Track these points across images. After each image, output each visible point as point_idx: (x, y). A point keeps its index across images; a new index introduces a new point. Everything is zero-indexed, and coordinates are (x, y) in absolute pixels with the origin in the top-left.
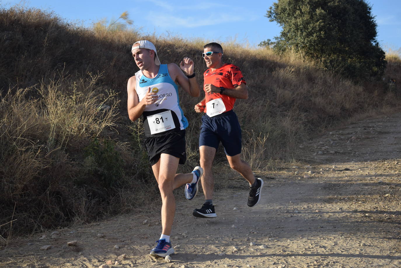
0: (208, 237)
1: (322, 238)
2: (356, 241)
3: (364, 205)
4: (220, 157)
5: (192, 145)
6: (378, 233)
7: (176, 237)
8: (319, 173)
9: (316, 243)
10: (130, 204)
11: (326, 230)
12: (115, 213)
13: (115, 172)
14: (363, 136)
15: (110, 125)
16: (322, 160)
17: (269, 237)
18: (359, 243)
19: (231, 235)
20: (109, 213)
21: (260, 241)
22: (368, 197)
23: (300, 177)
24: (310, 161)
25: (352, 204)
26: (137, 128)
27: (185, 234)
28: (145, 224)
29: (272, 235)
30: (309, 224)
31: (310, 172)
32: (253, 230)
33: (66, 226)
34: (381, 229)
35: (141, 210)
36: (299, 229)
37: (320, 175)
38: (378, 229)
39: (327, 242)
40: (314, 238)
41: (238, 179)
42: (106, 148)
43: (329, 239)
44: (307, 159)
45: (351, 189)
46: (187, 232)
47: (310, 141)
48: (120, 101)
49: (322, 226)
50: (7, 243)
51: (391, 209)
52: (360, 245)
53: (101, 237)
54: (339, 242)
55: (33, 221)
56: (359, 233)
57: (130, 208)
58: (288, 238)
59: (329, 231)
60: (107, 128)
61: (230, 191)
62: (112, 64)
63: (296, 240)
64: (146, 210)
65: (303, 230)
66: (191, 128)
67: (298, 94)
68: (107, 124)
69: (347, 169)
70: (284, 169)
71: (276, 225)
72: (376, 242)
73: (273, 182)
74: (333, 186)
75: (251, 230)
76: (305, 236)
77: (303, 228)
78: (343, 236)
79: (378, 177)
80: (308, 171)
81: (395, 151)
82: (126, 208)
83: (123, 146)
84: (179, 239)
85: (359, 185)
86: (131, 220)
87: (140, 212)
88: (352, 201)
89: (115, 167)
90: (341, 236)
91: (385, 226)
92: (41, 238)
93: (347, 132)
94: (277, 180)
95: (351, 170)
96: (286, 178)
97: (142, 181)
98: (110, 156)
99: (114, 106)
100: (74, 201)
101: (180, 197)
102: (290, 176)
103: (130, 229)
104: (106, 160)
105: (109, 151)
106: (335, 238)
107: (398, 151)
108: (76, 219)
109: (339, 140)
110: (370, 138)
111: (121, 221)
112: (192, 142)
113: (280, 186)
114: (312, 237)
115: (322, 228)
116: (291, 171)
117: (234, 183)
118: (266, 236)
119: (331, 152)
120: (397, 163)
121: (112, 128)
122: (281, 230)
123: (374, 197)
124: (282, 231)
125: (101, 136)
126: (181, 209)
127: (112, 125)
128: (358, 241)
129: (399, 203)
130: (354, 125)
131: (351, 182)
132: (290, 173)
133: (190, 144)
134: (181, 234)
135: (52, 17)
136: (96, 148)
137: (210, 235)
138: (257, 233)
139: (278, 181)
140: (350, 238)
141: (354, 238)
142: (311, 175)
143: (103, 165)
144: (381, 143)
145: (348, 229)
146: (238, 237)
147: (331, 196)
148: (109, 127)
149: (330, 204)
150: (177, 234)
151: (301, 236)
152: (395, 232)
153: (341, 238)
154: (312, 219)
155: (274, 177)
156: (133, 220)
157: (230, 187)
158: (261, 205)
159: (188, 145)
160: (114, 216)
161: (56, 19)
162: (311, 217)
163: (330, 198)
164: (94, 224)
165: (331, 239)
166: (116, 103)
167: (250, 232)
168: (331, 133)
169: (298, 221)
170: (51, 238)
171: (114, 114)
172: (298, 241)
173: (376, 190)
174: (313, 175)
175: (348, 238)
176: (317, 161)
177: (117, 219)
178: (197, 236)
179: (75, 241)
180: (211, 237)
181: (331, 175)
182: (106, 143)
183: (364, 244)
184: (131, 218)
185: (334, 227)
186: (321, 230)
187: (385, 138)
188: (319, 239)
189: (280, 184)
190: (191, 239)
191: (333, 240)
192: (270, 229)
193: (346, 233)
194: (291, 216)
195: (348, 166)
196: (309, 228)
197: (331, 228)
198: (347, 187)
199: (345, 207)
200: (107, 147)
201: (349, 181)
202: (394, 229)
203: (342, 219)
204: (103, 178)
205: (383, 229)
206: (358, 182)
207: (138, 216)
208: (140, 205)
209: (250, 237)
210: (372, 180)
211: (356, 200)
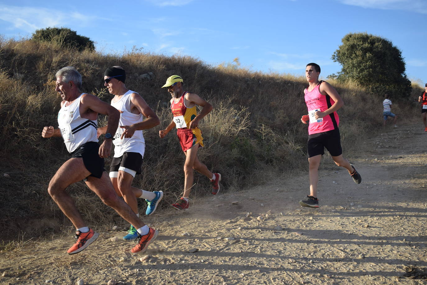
0: (321, 200)
3: (419, 180)
8: (382, 160)
12: (255, 185)
14: (405, 136)
16: (381, 151)
17: (362, 200)
24: (374, 152)
25: (411, 180)
26: (262, 130)
28: (277, 191)
31: (376, 159)
33: (226, 192)
35: (272, 183)
36: (381, 195)
37: (383, 161)
44: (372, 151)
47: (369, 140)
48: (250, 113)
50: (193, 203)
52: (424, 206)
55: (204, 189)
57: (264, 181)
60: (242, 130)
62: (238, 90)
64: (275, 183)
67: (358, 109)
69: (401, 157)
70: (358, 157)
74: (394, 168)
78: (411, 200)
80: (375, 159)
82: (262, 182)
83: (253, 142)
85: (412, 167)
86: (267, 189)
87: (271, 184)
88: (411, 178)
89: (250, 155)
92: (213, 200)
93: (393, 133)
95: (404, 158)
97: (269, 165)
98: (247, 148)
99: (246, 117)
100: (228, 177)
101: (295, 175)
102: (363, 162)
103: (269, 194)
104: (245, 150)
105: (246, 145)
108: (232, 188)
109: (389, 138)
110: (409, 137)
111: (260, 189)
112: (294, 140)
113: (359, 168)
115: (395, 194)
116: (363, 158)
119: (387, 146)
121: (245, 131)
125: (238, 136)
127: (245, 128)
128: (422, 203)
130: (397, 129)
131: (406, 166)
132: (364, 160)
133: (294, 141)
135: (198, 61)
136: (238, 143)
139: (356, 164)
141: (419, 201)
142: (377, 161)
144: (418, 141)
155: (353, 162)
157: (326, 169)
159: (292, 142)
161: (200, 62)
164: (244, 191)
166: (247, 115)
168: (382, 134)
170: (220, 200)
171: (246, 122)
174: (379, 161)
176: (378, 152)
177: (257, 188)
179: (237, 201)
181: (391, 161)
185: (403, 194)
187: (420, 137)
195: (401, 156)
197: (401, 195)
198: (404, 169)
199: (407, 181)
200: (245, 142)
201: (404, 165)
203: (407, 189)
204: (243, 163)
206: (410, 166)
207: (270, 186)
208: (270, 180)
209: (349, 200)
210: (420, 164)
211: (413, 177)
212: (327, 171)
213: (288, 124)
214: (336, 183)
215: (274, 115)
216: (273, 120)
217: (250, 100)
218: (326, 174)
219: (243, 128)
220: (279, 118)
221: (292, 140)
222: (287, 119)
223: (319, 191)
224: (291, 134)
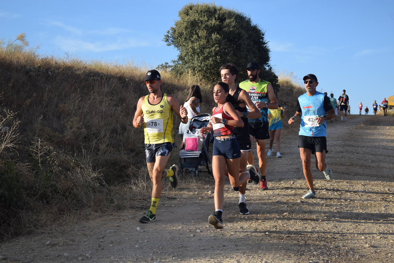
0: (112, 258)
1: (225, 257)
2: (258, 259)
3: (263, 224)
4: (121, 177)
5: (93, 166)
6: (279, 251)
7: (80, 258)
9: (219, 261)
10: (32, 225)
11: (228, 248)
12: (17, 234)
13: (15, 193)
15: (10, 146)
17: (173, 257)
18: (261, 260)
19: (135, 255)
20: (10, 235)
21: (164, 261)
22: (267, 216)
23: (201, 197)
24: (209, 181)
25: (252, 223)
26: (37, 149)
27: (88, 255)
28: (47, 245)
29: (175, 254)
30: (211, 243)
31: (210, 192)
32: (157, 250)
34: (281, 247)
35: (43, 231)
36: (202, 248)
38: (278, 247)
39: (229, 260)
40: (217, 257)
41: (140, 200)
42: (7, 169)
43: (231, 257)
44: (207, 179)
45: (251, 208)
46: (90, 252)
48: (20, 122)
49: (224, 245)
51: (290, 227)
53: (3, 259)
54: (241, 260)
56: (260, 252)
57: (32, 229)
58: (191, 257)
59: (231, 249)
60: (7, 149)
61: (132, 211)
62: (10, 85)
63: (199, 259)
64: (48, 232)
65: (205, 249)
66: (91, 149)
68: (7, 145)
70: (184, 189)
71: (179, 244)
72: (277, 260)
73: (174, 202)
74: (233, 205)
75: (155, 250)
76: (208, 255)
77: (206, 247)
78: (245, 254)
79: (276, 197)
80: (208, 191)
81: (291, 171)
82: (28, 230)
83: (24, 168)
84: (83, 260)
85: (258, 204)
86: (33, 241)
87: (42, 233)
88: (252, 220)
89: (15, 187)
90: (243, 254)
91: (285, 244)
94: (178, 200)
95: (250, 190)
96: (187, 198)
97: (43, 202)
98: (11, 177)
99: (13, 127)
101: (83, 217)
102: (190, 196)
103: (33, 250)
104: (7, 181)
105: (9, 172)
106: (237, 256)
107: (293, 171)
111: (22, 243)
112: (92, 163)
113: (181, 205)
114: (214, 255)
115: (224, 246)
116: (192, 191)
117: (136, 203)
118: (169, 255)
120: (293, 183)
121: (11, 149)
122: (184, 249)
123: (273, 216)
124: (186, 251)
125: (1, 157)
126: (84, 230)
127: (12, 146)
128: (260, 259)
129: (297, 222)
131: (250, 202)
132: (191, 193)
133: (91, 165)
134: (84, 254)
137: (114, 255)
138: (161, 252)
139: (180, 201)
140: (252, 257)
141: (256, 256)
142: (210, 195)
143: (3, 186)
144: (276, 164)
145: (250, 247)
146: (142, 257)
147: (231, 216)
148: (9, 148)
149: (231, 223)
150: (81, 255)
151: (204, 255)
152: (294, 249)
153: (243, 256)
154: (214, 238)
155: (175, 197)
156: (35, 241)
157: (132, 207)
158: (163, 225)
159: (89, 166)
160: (15, 237)
162: (213, 236)
163: (230, 218)
165: (233, 257)
166: (15, 124)
167: (154, 252)
169: (201, 240)
171: (13, 135)
172: (201, 259)
173: (274, 209)
175: (250, 257)
177: (18, 241)
178: (101, 256)
180: (115, 257)
181: (230, 195)
182: (6, 164)
183: (266, 261)
184: (33, 239)
185: (235, 245)
186: (223, 248)
188: (222, 257)
189: (181, 204)
190: (95, 260)
191: (236, 258)
192: (173, 248)
193: (248, 252)
194: (193, 235)
196: (212, 247)
197: (233, 247)
199: (246, 225)
201: (248, 200)
202: (293, 247)
203: (243, 238)
204: (3, 199)
205: (283, 247)
206: (257, 202)
207: (40, 237)
208: (42, 227)
209: (154, 257)
210: (270, 200)
211: (256, 219)
212: (134, 211)
213: (85, 138)
214: (142, 230)
215: (64, 125)
216: (62, 132)
217: (28, 101)
218: (130, 217)
219: (9, 146)
220: (71, 128)
221: (89, 163)
222: (84, 130)
223: (112, 243)
224: (87, 153)
